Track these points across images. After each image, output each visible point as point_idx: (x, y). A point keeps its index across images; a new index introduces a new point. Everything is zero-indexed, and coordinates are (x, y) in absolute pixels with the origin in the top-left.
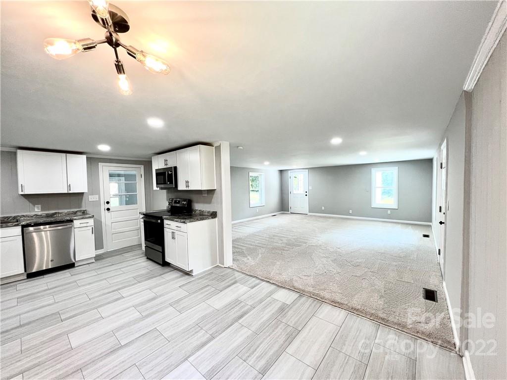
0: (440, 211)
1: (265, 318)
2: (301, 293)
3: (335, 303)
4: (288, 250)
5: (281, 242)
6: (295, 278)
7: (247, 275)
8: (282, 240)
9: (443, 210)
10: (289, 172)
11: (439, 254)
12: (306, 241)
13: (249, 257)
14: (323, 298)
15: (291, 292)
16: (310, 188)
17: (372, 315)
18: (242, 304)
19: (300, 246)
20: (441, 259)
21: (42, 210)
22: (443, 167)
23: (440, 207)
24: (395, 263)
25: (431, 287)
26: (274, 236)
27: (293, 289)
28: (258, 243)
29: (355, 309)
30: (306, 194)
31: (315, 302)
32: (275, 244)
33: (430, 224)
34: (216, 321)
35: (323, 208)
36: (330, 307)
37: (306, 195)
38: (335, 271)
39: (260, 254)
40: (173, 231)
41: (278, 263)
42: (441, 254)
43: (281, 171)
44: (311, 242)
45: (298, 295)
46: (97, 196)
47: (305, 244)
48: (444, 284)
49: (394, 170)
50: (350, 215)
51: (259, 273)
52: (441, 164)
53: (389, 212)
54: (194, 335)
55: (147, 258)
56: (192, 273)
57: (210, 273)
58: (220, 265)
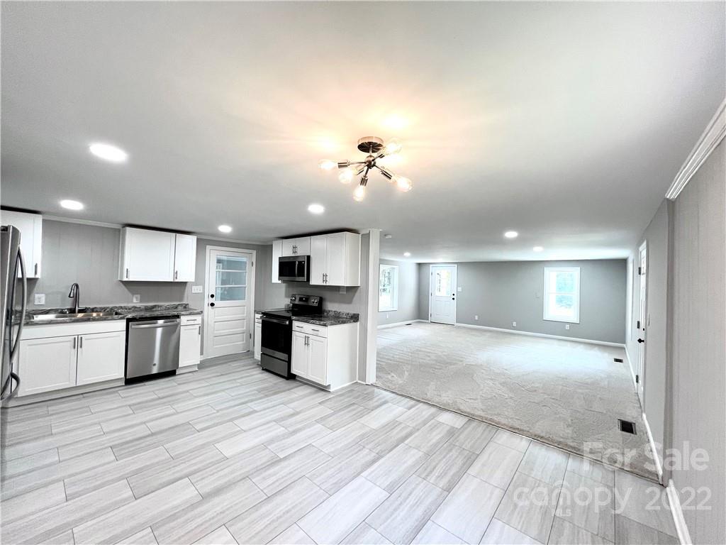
0: (638, 327)
1: (434, 441)
2: (471, 418)
3: (514, 429)
4: (440, 369)
5: (429, 359)
6: (458, 400)
7: (398, 394)
8: (429, 356)
9: (642, 326)
10: (431, 266)
11: (637, 381)
12: (462, 359)
13: (393, 374)
14: (499, 423)
15: (458, 416)
16: (460, 289)
17: (560, 443)
18: (403, 425)
19: (454, 364)
20: (640, 388)
21: (141, 302)
22: (642, 273)
23: (639, 323)
24: (580, 391)
25: (628, 419)
26: (417, 350)
27: (459, 413)
28: (399, 358)
29: (539, 436)
30: (454, 297)
31: (490, 428)
32: (421, 361)
33: (624, 345)
34: (377, 441)
35: (476, 318)
36: (508, 433)
37: (453, 299)
38: (507, 395)
39: (406, 372)
40: (307, 335)
41: (432, 383)
42: (640, 381)
43: (419, 264)
44: (467, 360)
45: (467, 419)
46: (201, 287)
47: (461, 363)
48: (644, 416)
49: (576, 272)
50: (514, 328)
51: (413, 393)
52: (640, 269)
53: (567, 327)
54: (357, 453)
55: (263, 369)
56: (329, 389)
57: (350, 391)
58: (359, 381)
